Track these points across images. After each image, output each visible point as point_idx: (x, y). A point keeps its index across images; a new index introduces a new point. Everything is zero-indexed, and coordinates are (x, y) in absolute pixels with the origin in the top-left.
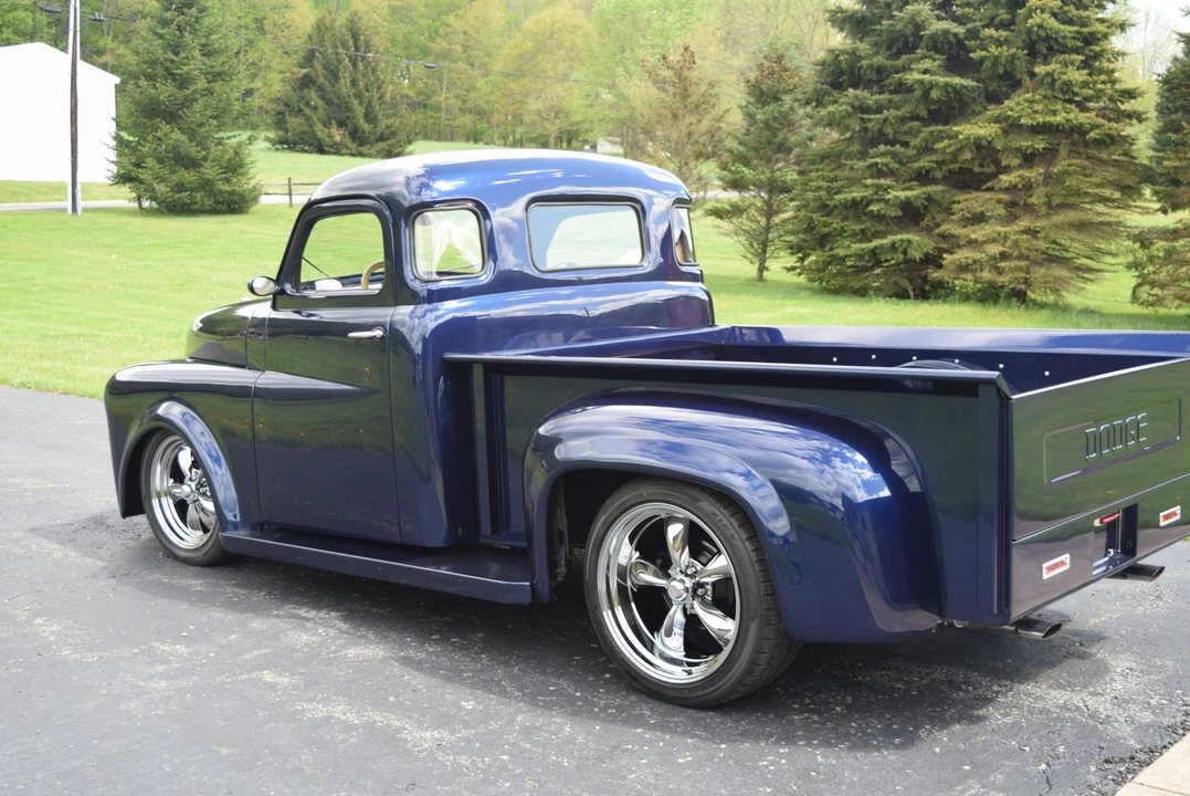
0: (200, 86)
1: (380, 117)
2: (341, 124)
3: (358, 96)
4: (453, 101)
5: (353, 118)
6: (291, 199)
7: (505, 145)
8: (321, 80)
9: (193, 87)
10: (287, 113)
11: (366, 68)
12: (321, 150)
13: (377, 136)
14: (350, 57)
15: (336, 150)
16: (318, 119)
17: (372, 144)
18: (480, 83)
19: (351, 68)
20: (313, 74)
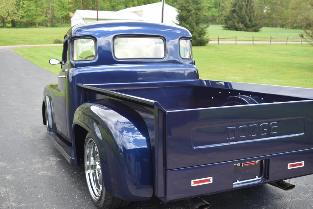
0: (193, 12)
1: (253, 20)
2: (242, 23)
3: (247, 15)
4: (276, 17)
5: (245, 21)
6: (219, 42)
7: (291, 28)
8: (237, 11)
9: (191, 12)
10: (228, 20)
11: (250, 7)
12: (237, 29)
13: (252, 26)
14: (246, 4)
15: (241, 30)
16: (236, 21)
17: (250, 28)
18: (285, 11)
19: (246, 7)
20: (236, 9)
